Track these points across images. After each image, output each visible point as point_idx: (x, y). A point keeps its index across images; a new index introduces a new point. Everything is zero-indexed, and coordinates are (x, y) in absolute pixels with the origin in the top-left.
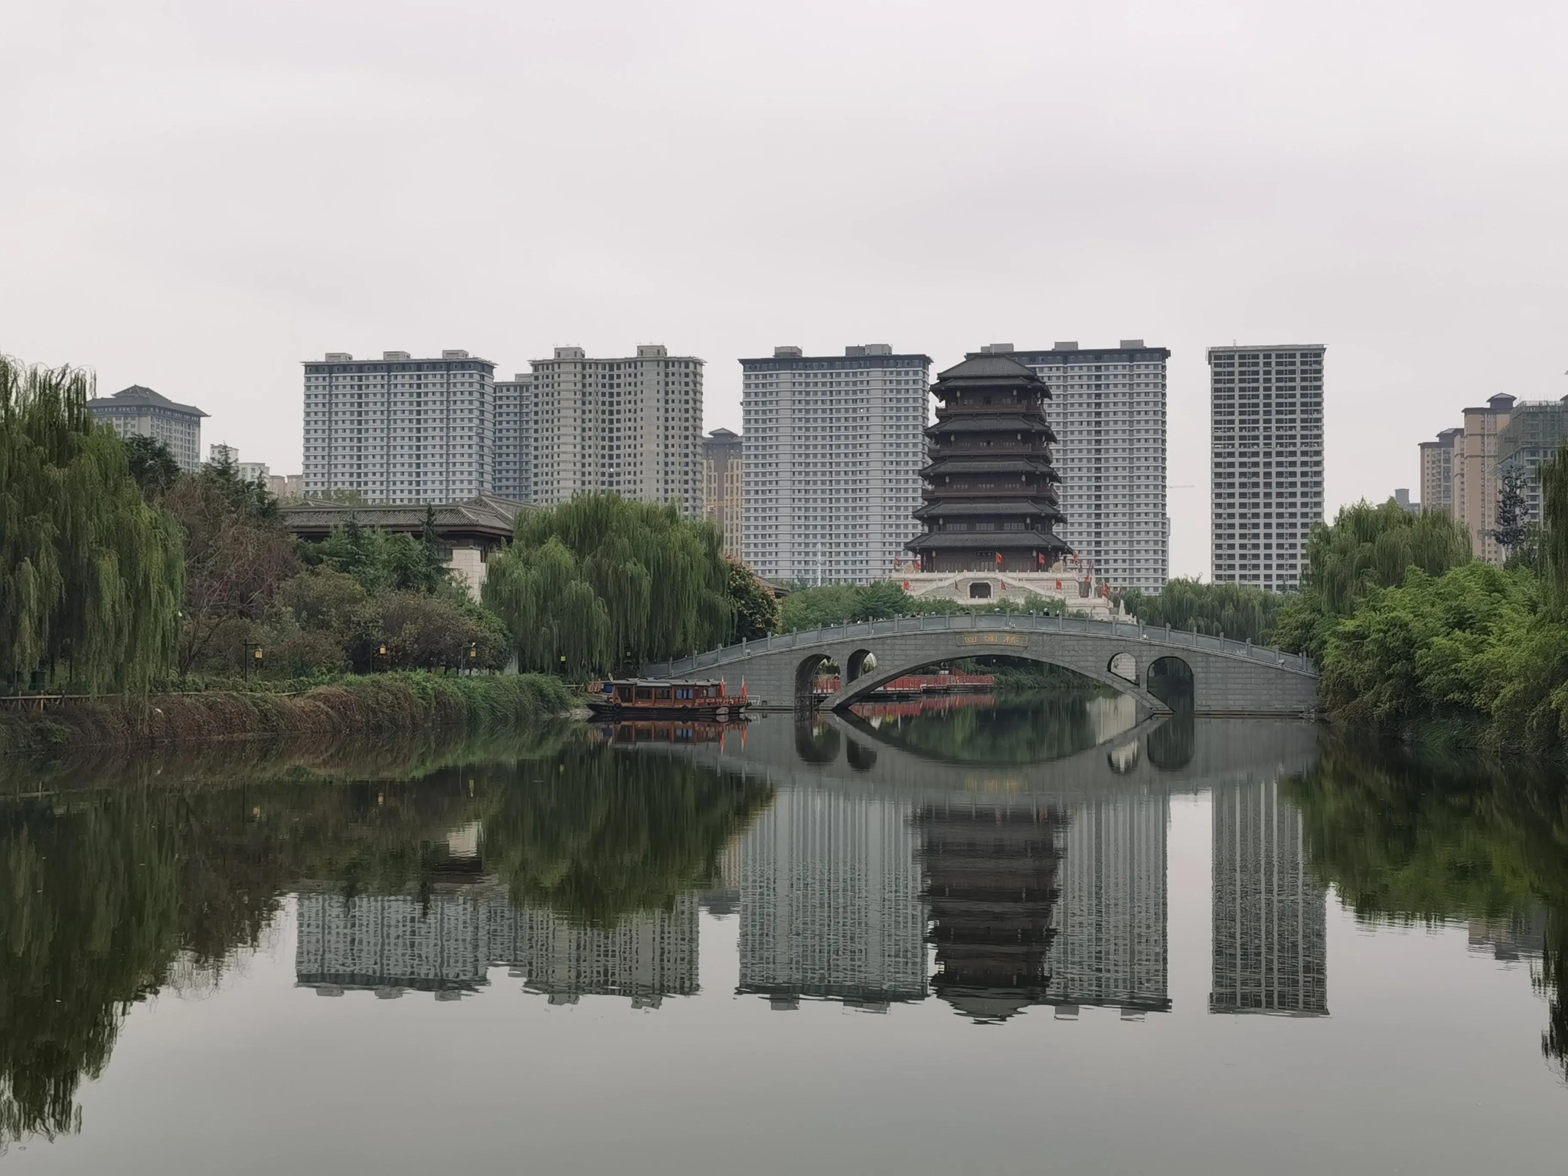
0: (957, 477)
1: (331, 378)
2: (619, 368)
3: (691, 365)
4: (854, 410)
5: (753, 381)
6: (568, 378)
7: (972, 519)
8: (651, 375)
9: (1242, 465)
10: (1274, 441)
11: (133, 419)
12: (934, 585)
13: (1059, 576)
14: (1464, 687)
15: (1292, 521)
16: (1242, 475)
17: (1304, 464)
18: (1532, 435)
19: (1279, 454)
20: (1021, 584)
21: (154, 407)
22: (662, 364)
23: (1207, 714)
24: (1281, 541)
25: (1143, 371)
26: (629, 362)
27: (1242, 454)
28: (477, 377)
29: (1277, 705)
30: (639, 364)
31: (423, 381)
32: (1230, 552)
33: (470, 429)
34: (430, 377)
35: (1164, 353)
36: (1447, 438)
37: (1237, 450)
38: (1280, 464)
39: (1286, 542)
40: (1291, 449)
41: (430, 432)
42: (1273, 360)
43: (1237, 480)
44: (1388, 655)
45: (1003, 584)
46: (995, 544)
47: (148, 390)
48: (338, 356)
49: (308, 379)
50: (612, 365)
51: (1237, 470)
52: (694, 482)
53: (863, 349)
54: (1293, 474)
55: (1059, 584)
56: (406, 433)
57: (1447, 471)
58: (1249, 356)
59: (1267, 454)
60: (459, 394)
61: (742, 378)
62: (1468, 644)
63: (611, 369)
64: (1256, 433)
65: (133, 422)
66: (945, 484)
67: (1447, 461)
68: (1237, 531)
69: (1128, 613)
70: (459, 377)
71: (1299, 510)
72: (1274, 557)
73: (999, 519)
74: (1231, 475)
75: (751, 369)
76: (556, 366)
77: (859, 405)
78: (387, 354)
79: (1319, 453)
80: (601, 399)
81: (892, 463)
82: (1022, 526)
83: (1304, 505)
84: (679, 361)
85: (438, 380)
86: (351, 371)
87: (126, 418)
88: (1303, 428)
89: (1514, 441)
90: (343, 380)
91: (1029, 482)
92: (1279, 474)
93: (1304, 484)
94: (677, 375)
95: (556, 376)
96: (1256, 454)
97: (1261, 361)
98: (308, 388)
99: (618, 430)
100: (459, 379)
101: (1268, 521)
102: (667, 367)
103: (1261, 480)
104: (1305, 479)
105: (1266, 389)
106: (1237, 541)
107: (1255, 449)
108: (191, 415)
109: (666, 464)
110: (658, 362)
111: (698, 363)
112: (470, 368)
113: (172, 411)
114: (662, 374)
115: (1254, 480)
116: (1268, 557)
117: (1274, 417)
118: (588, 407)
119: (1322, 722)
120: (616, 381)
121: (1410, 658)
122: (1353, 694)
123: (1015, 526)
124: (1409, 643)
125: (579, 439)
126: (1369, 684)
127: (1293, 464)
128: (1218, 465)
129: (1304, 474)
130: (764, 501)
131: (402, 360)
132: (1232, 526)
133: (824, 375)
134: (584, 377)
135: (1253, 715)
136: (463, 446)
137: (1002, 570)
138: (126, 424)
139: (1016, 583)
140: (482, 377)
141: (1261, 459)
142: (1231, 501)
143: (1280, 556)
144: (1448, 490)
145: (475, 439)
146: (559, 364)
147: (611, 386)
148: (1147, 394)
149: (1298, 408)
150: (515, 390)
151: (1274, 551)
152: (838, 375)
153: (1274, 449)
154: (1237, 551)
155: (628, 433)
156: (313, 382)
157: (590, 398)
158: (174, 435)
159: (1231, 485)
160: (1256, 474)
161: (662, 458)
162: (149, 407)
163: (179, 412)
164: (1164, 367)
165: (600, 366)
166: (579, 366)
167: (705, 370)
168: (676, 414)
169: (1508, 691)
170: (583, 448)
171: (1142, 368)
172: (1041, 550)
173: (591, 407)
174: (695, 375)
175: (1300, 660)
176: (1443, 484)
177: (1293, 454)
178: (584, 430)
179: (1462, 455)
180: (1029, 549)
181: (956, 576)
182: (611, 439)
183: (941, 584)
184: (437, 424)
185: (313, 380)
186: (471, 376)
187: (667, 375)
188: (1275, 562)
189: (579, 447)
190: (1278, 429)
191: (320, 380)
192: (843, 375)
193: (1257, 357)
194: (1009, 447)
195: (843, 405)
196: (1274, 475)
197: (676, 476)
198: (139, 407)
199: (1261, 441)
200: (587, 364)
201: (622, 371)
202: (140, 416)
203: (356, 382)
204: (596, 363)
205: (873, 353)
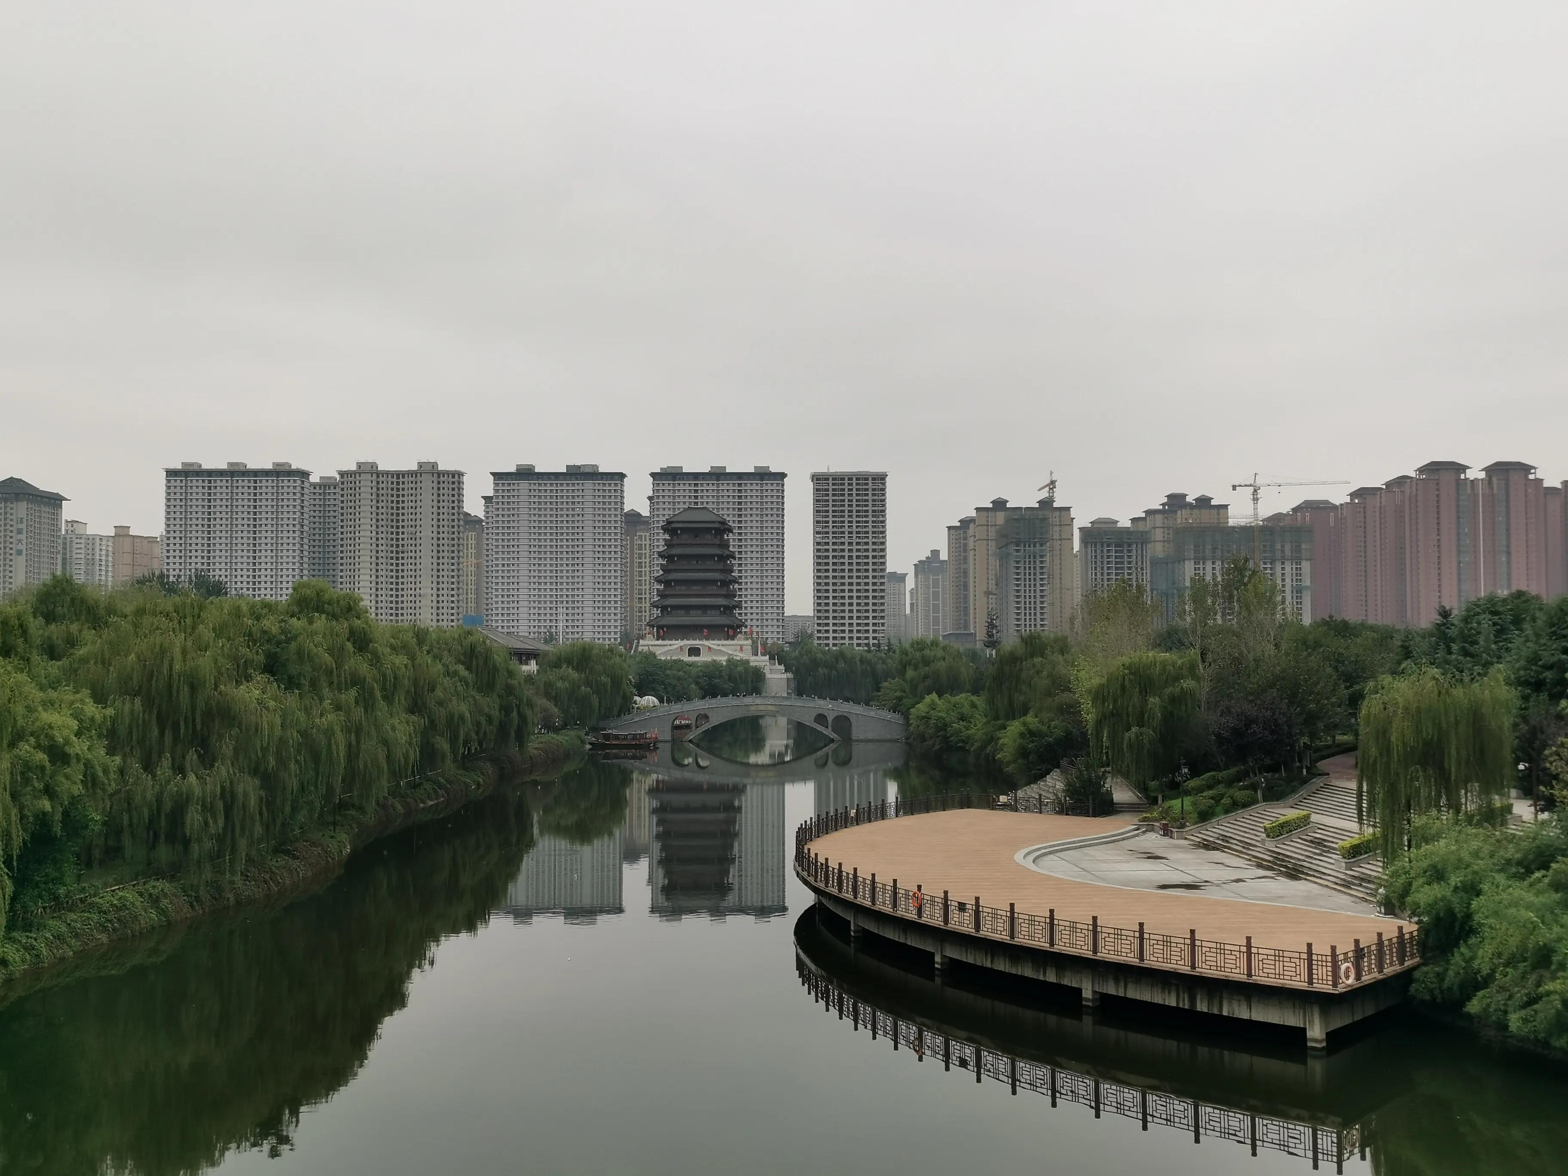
0: (678, 582)
1: (186, 480)
2: (403, 477)
3: (456, 476)
4: (573, 509)
5: (500, 487)
6: (366, 485)
7: (687, 608)
8: (427, 483)
9: (834, 550)
10: (854, 535)
11: (12, 503)
12: (666, 649)
13: (741, 643)
14: (963, 741)
15: (866, 588)
16: (834, 557)
17: (874, 550)
18: (1017, 534)
19: (858, 544)
20: (719, 648)
21: (29, 495)
22: (436, 475)
23: (858, 741)
24: (859, 601)
25: (769, 487)
26: (411, 473)
27: (834, 544)
28: (299, 482)
29: (888, 736)
30: (419, 475)
31: (258, 484)
32: (826, 608)
33: (294, 519)
34: (264, 481)
35: (783, 476)
36: (965, 523)
37: (831, 541)
38: (858, 550)
39: (863, 601)
40: (866, 540)
41: (264, 521)
42: (854, 481)
43: (831, 561)
44: (938, 729)
45: (710, 648)
46: (702, 623)
47: (20, 480)
48: (192, 464)
49: (169, 481)
50: (398, 474)
51: (831, 554)
52: (459, 558)
53: (579, 467)
54: (867, 557)
55: (741, 648)
56: (245, 522)
57: (965, 545)
58: (838, 479)
59: (850, 544)
60: (285, 494)
61: (492, 486)
62: (965, 727)
63: (398, 478)
64: (843, 530)
65: (12, 506)
66: (671, 586)
67: (965, 539)
68: (831, 594)
69: (779, 664)
70: (285, 481)
71: (870, 580)
72: (855, 611)
73: (704, 608)
74: (827, 557)
75: (499, 479)
76: (357, 475)
77: (577, 505)
78: (230, 464)
79: (883, 543)
80: (390, 499)
81: (599, 546)
82: (718, 612)
83: (874, 577)
84: (447, 473)
85: (270, 484)
86: (203, 476)
87: (6, 502)
88: (873, 527)
89: (1005, 536)
90: (196, 482)
91: (722, 586)
92: (858, 557)
93: (874, 564)
94: (446, 483)
95: (357, 482)
96: (843, 544)
97: (846, 482)
98: (169, 487)
99: (403, 521)
100: (286, 483)
101: (850, 587)
102: (439, 477)
103: (846, 561)
104: (875, 561)
105: (849, 501)
106: (831, 601)
107: (842, 540)
108: (55, 499)
109: (438, 545)
110: (433, 474)
111: (460, 474)
112: (294, 476)
113: (42, 497)
114: (436, 482)
115: (842, 560)
116: (851, 611)
117: (855, 519)
118: (380, 504)
119: (907, 743)
120: (401, 486)
121: (945, 730)
122: (925, 740)
123: (713, 612)
124: (945, 725)
125: (374, 527)
126: (931, 738)
127: (867, 550)
128: (818, 550)
129: (874, 557)
130: (509, 571)
131: (242, 468)
132: (827, 591)
133: (551, 484)
134: (378, 483)
135: (878, 741)
136: (289, 531)
137: (707, 639)
138: (5, 507)
139: (715, 647)
140: (303, 482)
141: (846, 547)
142: (827, 574)
143: (858, 611)
144: (965, 558)
145: (298, 527)
146: (360, 474)
147: (398, 490)
148: (772, 503)
149: (870, 514)
150: (320, 488)
151: (855, 608)
152: (562, 485)
153: (855, 540)
154: (831, 608)
155: (411, 523)
156: (173, 483)
157: (382, 498)
158: (43, 515)
159: (827, 564)
160: (843, 557)
161: (435, 542)
162: (25, 494)
163: (47, 498)
164: (783, 485)
165: (390, 476)
166: (374, 475)
167: (465, 479)
168: (445, 510)
169: (976, 745)
170: (377, 533)
171: (769, 485)
172: (730, 627)
173: (383, 504)
174: (459, 483)
175: (896, 716)
176: (963, 554)
177: (867, 543)
178: (378, 520)
179: (975, 536)
180: (723, 626)
181: (679, 643)
182: (398, 527)
183: (670, 648)
184: (269, 515)
185: (172, 482)
186: (295, 481)
187: (439, 483)
188: (855, 615)
189: (374, 533)
190: (857, 527)
191: (178, 482)
192: (565, 486)
193: (843, 479)
194: (709, 564)
195: (565, 506)
196: (854, 557)
197: (446, 554)
198: (17, 495)
199: (846, 535)
200: (379, 474)
201: (406, 479)
202: (17, 501)
203: (206, 484)
204: (387, 473)
205: (586, 471)
